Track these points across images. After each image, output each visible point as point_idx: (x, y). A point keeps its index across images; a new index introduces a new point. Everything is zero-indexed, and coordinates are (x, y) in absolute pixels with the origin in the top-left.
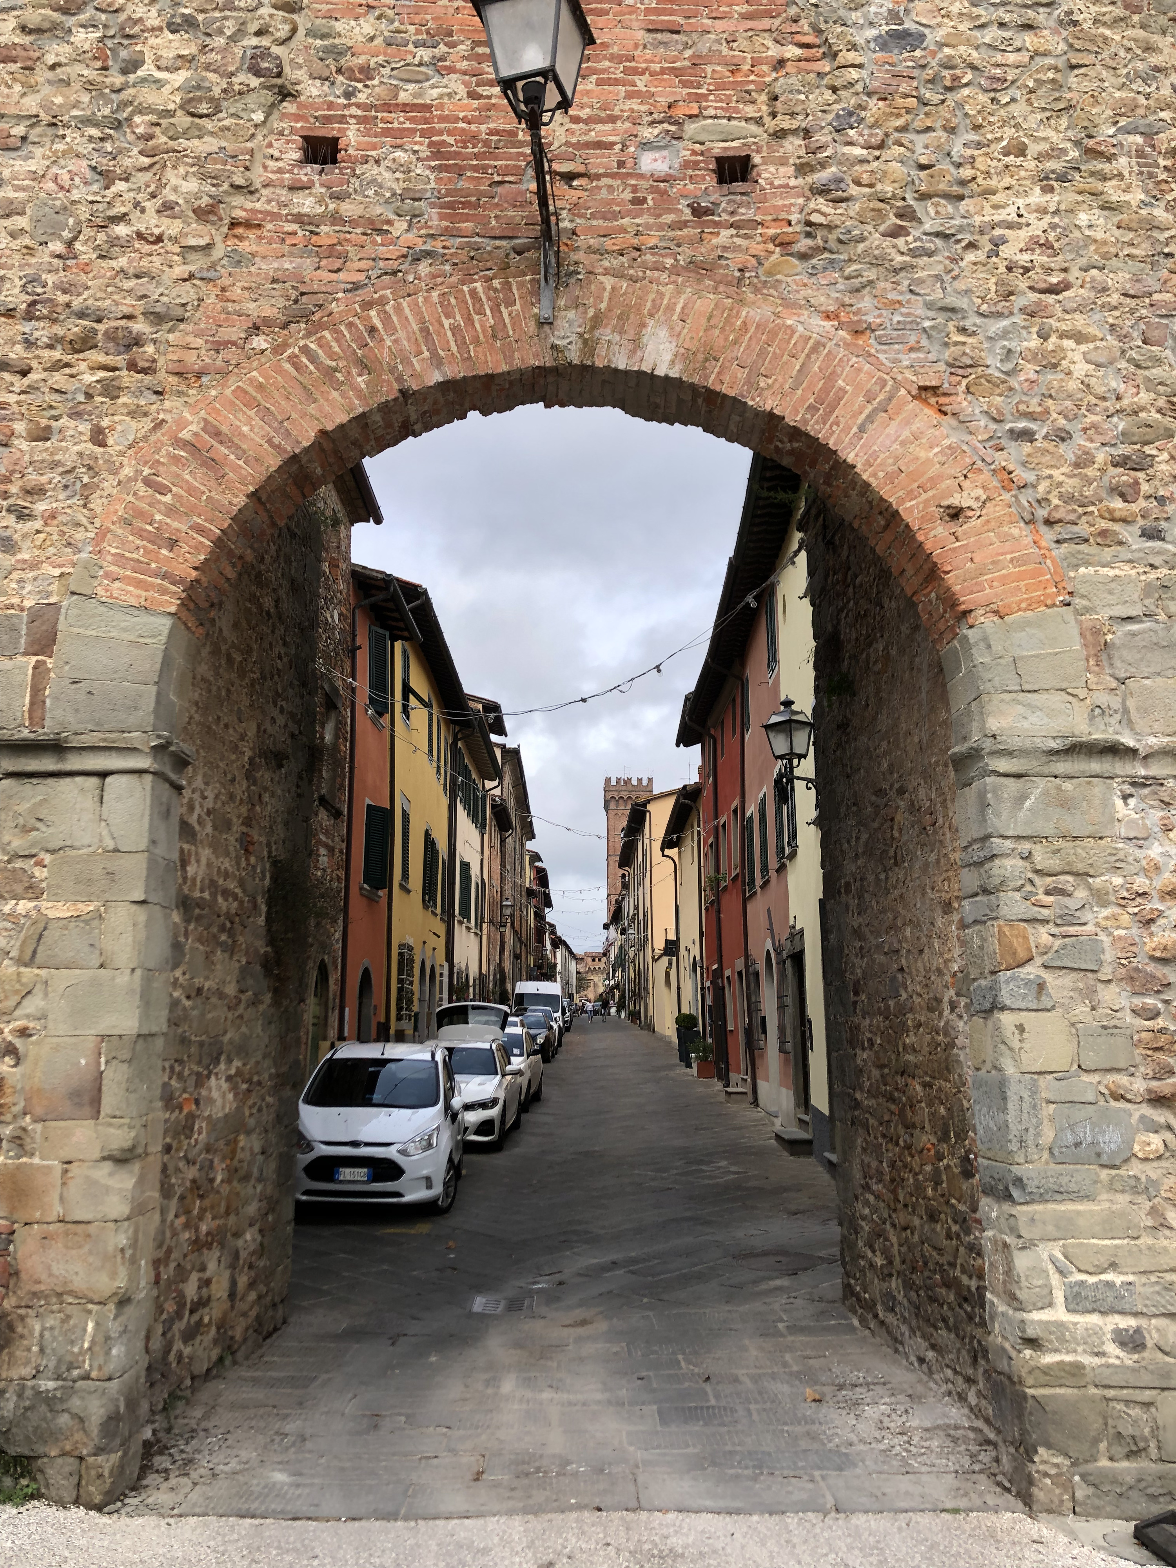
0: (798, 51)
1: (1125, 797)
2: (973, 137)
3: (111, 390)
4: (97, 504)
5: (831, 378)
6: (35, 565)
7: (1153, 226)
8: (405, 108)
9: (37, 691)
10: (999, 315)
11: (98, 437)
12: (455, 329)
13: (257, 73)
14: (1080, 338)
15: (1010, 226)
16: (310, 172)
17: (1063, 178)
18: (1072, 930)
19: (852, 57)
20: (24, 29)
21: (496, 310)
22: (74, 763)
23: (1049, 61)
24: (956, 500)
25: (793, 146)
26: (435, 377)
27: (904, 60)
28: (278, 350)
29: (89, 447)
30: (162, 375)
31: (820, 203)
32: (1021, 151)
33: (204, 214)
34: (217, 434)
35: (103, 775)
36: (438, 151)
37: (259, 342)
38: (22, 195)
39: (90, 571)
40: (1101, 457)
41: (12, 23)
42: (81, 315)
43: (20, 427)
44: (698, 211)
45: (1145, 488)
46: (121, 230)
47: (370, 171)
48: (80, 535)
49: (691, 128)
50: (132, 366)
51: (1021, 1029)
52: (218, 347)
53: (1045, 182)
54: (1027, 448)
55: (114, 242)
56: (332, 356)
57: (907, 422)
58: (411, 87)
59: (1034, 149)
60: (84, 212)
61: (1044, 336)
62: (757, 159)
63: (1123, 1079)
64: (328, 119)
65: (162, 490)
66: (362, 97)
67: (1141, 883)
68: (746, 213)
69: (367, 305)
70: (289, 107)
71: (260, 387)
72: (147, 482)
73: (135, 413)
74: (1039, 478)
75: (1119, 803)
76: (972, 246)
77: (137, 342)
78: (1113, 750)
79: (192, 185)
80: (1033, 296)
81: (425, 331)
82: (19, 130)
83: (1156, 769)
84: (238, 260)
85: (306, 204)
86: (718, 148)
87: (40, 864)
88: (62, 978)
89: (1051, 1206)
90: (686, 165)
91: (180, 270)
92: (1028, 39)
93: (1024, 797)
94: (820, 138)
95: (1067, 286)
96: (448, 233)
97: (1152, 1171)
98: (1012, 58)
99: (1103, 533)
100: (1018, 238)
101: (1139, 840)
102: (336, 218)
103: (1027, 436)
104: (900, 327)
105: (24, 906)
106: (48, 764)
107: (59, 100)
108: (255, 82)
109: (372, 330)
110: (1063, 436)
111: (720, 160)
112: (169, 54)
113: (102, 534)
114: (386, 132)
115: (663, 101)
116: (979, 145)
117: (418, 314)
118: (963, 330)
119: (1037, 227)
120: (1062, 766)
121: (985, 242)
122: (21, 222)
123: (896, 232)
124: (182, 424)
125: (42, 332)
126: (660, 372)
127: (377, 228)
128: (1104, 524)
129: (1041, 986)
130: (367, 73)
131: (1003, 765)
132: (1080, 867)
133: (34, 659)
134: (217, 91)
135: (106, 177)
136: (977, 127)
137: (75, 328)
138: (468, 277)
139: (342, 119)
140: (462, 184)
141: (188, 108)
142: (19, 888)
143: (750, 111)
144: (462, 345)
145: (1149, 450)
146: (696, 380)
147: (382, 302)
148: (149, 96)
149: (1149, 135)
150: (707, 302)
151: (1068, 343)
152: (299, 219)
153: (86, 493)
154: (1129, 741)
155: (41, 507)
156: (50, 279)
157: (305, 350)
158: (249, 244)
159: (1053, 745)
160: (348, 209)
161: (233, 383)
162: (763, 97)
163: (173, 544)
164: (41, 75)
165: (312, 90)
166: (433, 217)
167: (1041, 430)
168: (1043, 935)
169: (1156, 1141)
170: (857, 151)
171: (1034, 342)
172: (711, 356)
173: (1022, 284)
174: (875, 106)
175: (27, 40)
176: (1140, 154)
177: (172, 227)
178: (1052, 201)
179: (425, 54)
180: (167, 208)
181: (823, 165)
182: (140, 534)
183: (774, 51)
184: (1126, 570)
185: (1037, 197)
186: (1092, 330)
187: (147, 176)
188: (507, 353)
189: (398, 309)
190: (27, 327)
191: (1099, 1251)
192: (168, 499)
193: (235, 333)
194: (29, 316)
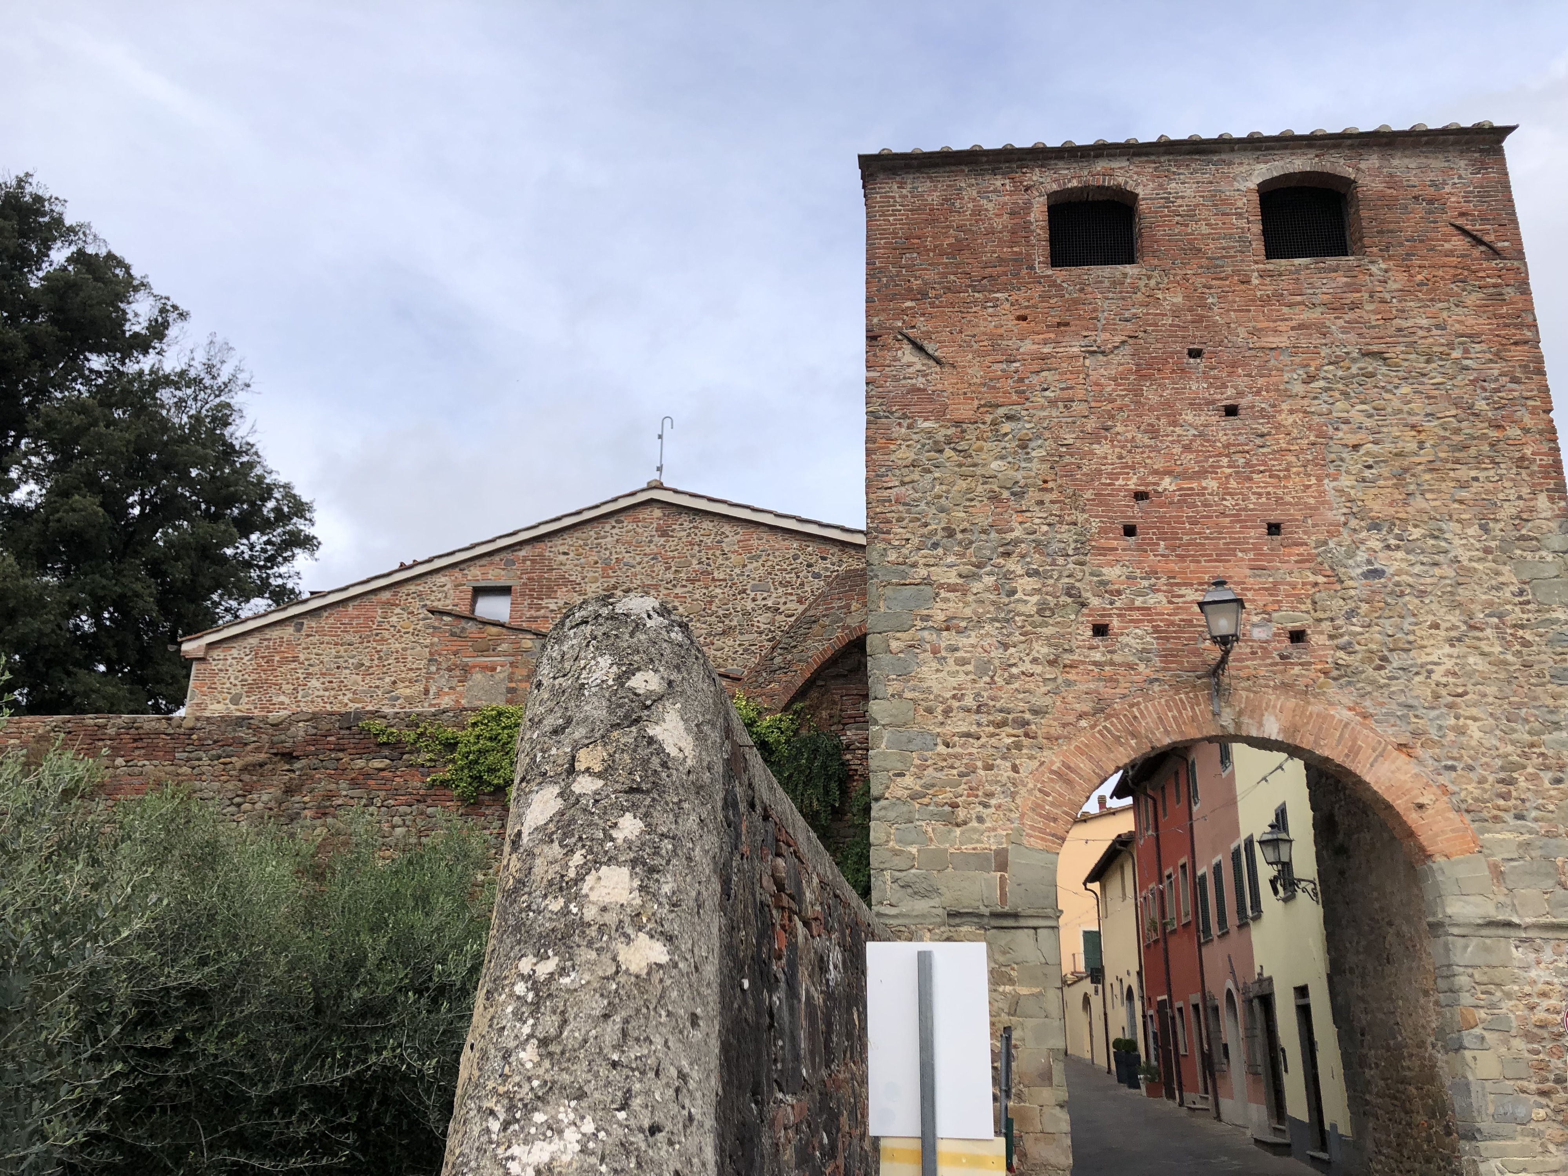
0: (1325, 580)
1: (1517, 947)
2: (1413, 620)
3: (1018, 746)
4: (1018, 801)
5: (1354, 740)
6: (994, 829)
7: (1505, 663)
8: (1139, 609)
9: (1002, 888)
10: (1433, 708)
11: (1015, 769)
12: (1174, 717)
13: (1070, 596)
14: (1475, 719)
15: (1435, 664)
16: (1097, 641)
17: (1459, 640)
18: (1496, 1011)
19: (1351, 583)
20: (960, 576)
21: (1192, 708)
22: (1023, 922)
23: (1448, 581)
24: (1421, 800)
25: (1326, 626)
26: (1167, 741)
27: (1377, 583)
28: (1093, 727)
29: (1011, 774)
30: (1040, 739)
31: (1341, 654)
32: (1436, 626)
33: (1051, 663)
34: (1069, 768)
35: (1035, 928)
36: (1156, 629)
37: (1083, 723)
38: (968, 655)
39: (1019, 832)
40: (1491, 779)
41: (955, 573)
42: (1001, 711)
43: (979, 764)
44: (1282, 657)
45: (1514, 794)
46: (1014, 670)
47: (1124, 639)
48: (1013, 815)
49: (1275, 615)
50: (1027, 735)
51: (1475, 1058)
52: (1064, 725)
53: (1451, 642)
54: (1453, 774)
55: (1012, 676)
56: (1118, 730)
57: (1393, 762)
58: (1140, 599)
59: (1443, 625)
60: (997, 662)
61: (1457, 718)
62: (1309, 631)
63: (1525, 1083)
64: (1103, 616)
65: (1048, 795)
66: (1118, 604)
67: (1527, 989)
68: (1306, 658)
69: (1132, 706)
70: (1085, 611)
71: (1086, 746)
72: (1040, 790)
73: (1031, 758)
74: (1461, 789)
75: (1514, 950)
76: (1417, 673)
77: (1028, 723)
78: (1509, 924)
79: (1045, 650)
80: (1450, 699)
81: (1160, 718)
82: (963, 624)
83: (1531, 934)
84: (1069, 683)
85: (1097, 656)
86: (1290, 626)
87: (1013, 969)
88: (1030, 1023)
89: (1495, 1142)
90: (1275, 635)
91: (1044, 689)
92: (1437, 571)
93: (1466, 947)
94: (1338, 622)
95: (1465, 693)
96: (1165, 669)
97: (1541, 1126)
98: (1429, 580)
99: (1495, 817)
100: (1439, 671)
101: (1526, 968)
102: (1112, 663)
103: (1453, 768)
104: (1386, 714)
105: (1008, 988)
106: (1010, 923)
107: (981, 610)
108: (1069, 600)
109: (1135, 717)
110: (1471, 768)
111: (1291, 633)
112: (1029, 588)
113: (1022, 816)
114: (1131, 621)
115: (1261, 603)
116: (1416, 624)
117: (1156, 710)
118: (1416, 716)
119: (1449, 664)
120: (1484, 932)
121: (1423, 671)
122: (970, 668)
123: (1380, 668)
124: (1052, 763)
125: (984, 719)
126: (1273, 738)
127: (1131, 667)
128: (1496, 812)
129: (1483, 1038)
130: (1119, 593)
131: (1455, 931)
132: (1497, 981)
133: (999, 874)
134: (1052, 605)
135: (1006, 646)
136: (1414, 615)
137: (999, 717)
138: (1177, 692)
139: (1110, 615)
140: (1169, 646)
141: (1040, 612)
142: (1005, 980)
143: (1303, 607)
144: (1178, 725)
145: (1515, 775)
146: (1290, 741)
147: (1138, 704)
148: (1021, 608)
149: (1500, 617)
150: (1292, 703)
151: (1469, 722)
152: (1095, 663)
153: (1013, 795)
154: (1516, 920)
155: (993, 802)
156: (985, 694)
157: (1105, 727)
158: (1072, 676)
159: (1480, 921)
160: (1117, 658)
161: (1074, 743)
162: (1309, 601)
163: (1055, 820)
164: (971, 598)
165: (1095, 602)
166: (1157, 661)
167: (1460, 766)
168: (1482, 1014)
169: (1542, 1113)
170: (1358, 629)
171: (1452, 721)
172: (1296, 730)
173: (1444, 692)
174: (1364, 607)
175: (960, 581)
176: (1497, 627)
177: (1038, 669)
178: (1455, 651)
179: (1146, 583)
180: (1035, 661)
181: (1342, 635)
182: (1040, 815)
183: (1312, 578)
184: (1508, 835)
185: (1447, 649)
186: (1481, 715)
187: (1024, 646)
188: (1199, 728)
189: (1146, 707)
190: (977, 717)
191: (1518, 1162)
192: (1050, 799)
193: (1071, 718)
194: (978, 711)
